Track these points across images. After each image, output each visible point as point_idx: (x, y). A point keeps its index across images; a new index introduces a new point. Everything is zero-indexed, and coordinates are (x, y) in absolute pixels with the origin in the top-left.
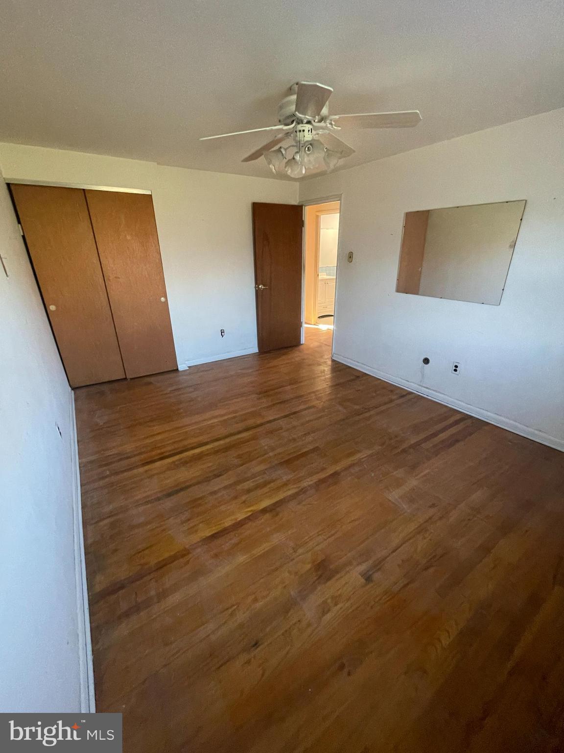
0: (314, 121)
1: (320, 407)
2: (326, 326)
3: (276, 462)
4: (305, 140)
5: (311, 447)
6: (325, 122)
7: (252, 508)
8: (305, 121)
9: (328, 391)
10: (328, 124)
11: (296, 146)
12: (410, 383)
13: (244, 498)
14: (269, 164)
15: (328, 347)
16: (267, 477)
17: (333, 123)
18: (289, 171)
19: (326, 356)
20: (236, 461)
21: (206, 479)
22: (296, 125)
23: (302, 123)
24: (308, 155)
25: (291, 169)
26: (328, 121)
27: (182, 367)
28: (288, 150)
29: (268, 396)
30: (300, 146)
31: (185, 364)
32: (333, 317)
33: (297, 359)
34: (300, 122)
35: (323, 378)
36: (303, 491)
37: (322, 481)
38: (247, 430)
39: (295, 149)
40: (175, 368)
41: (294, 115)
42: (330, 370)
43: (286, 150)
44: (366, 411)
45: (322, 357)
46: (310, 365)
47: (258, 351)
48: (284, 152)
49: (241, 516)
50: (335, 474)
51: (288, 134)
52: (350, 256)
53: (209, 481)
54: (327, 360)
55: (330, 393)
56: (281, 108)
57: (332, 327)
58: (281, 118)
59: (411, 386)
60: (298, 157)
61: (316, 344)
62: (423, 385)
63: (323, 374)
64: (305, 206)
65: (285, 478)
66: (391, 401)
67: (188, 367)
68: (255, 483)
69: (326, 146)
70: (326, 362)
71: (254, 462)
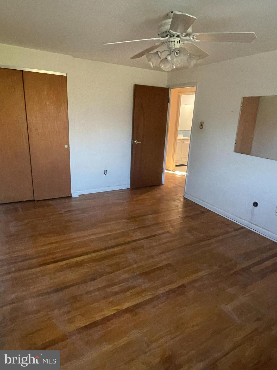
0: (182, 36)
1: (173, 233)
2: (181, 173)
3: (138, 273)
4: (175, 48)
5: (165, 263)
6: (189, 37)
7: (117, 308)
8: (176, 35)
9: (180, 221)
10: (191, 38)
11: (168, 51)
12: (242, 220)
13: (111, 299)
14: (149, 61)
15: (183, 188)
16: (130, 284)
17: (195, 37)
18: (163, 67)
19: (179, 194)
20: (108, 269)
21: (84, 281)
22: (169, 37)
23: (174, 37)
24: (176, 57)
25: (164, 65)
26: (191, 36)
27: (74, 194)
28: (162, 53)
29: (135, 221)
30: (171, 51)
31: (77, 192)
32: (186, 166)
33: (158, 195)
34: (172, 36)
35: (177, 211)
36: (157, 297)
37: (172, 291)
38: (118, 245)
39: (167, 53)
40: (69, 196)
41: (168, 32)
42: (182, 205)
43: (161, 53)
44: (208, 238)
45: (176, 195)
46: (167, 200)
47: (130, 188)
48: (160, 54)
49: (108, 313)
50: (183, 286)
51: (163, 43)
52: (202, 125)
53: (87, 282)
54: (181, 198)
55: (181, 223)
56: (160, 26)
57: (185, 174)
58: (159, 33)
59: (244, 222)
60: (169, 58)
61: (173, 185)
62: (253, 223)
63: (177, 208)
64: (171, 89)
65: (144, 286)
66: (227, 232)
67: (79, 195)
68: (121, 288)
69: (189, 52)
70: (179, 199)
71: (121, 271)
